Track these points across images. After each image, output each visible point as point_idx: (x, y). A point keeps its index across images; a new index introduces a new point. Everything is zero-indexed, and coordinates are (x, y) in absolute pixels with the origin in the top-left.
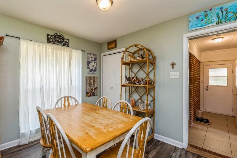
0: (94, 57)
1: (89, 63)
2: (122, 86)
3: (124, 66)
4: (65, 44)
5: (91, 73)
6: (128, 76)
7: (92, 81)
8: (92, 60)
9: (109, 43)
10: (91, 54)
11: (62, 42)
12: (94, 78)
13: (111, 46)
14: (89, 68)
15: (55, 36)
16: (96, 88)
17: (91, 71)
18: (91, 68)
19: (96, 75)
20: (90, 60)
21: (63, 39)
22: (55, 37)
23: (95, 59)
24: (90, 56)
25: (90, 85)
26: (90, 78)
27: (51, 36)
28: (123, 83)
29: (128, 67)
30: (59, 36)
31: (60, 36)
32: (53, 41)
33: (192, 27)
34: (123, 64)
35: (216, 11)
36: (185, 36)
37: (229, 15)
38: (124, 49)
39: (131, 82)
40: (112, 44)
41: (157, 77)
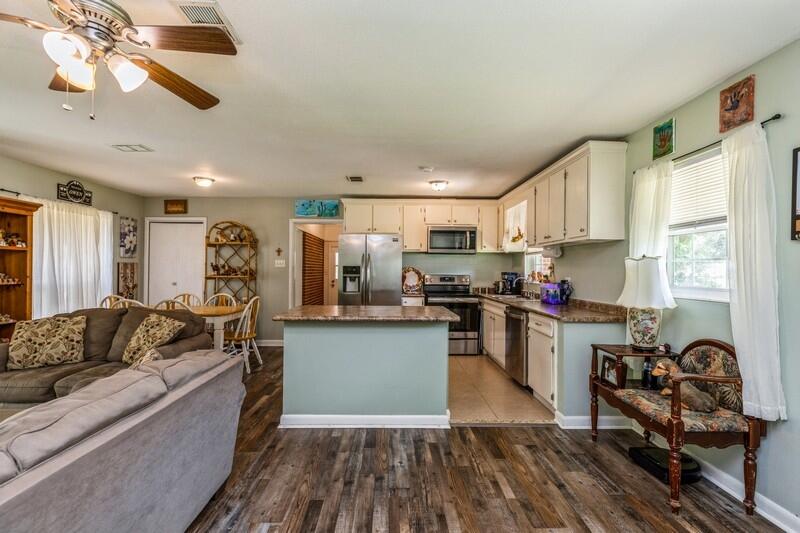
0: (132, 224)
1: (124, 235)
3: (208, 248)
4: (85, 201)
5: (127, 255)
6: (215, 264)
7: (128, 271)
8: (130, 232)
9: (170, 202)
10: (127, 219)
11: (81, 198)
12: (132, 265)
13: (173, 209)
14: (124, 246)
15: (71, 186)
16: (135, 286)
17: (127, 252)
18: (127, 248)
19: (135, 260)
20: (127, 229)
21: (82, 191)
22: (70, 189)
23: (135, 229)
24: (125, 222)
25: (125, 279)
26: (125, 265)
27: (64, 186)
28: (208, 274)
29: (215, 249)
30: (76, 186)
31: (78, 186)
32: (67, 197)
33: (298, 213)
34: (209, 245)
35: (316, 204)
36: (292, 221)
37: (327, 211)
38: (204, 219)
39: (220, 273)
40: (176, 205)
41: (259, 267)
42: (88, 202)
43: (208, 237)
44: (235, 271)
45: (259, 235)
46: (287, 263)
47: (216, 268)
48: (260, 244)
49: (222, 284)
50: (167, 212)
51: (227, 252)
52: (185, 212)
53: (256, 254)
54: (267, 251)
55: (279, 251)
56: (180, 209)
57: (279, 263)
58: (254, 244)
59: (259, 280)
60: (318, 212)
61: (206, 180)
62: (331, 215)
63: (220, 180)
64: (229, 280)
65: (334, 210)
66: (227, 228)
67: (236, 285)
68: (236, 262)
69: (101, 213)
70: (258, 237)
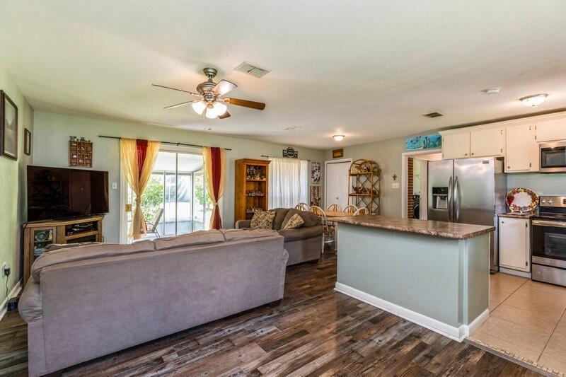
0: (318, 165)
1: (313, 172)
2: (350, 195)
3: (351, 177)
5: (315, 182)
6: (355, 186)
7: (316, 191)
8: (317, 170)
9: (335, 152)
10: (315, 163)
11: (293, 155)
12: (318, 187)
13: (336, 155)
14: (313, 178)
16: (319, 199)
17: (315, 180)
18: (315, 178)
19: (320, 185)
20: (315, 169)
21: (293, 152)
22: (288, 151)
23: (319, 168)
24: (315, 165)
25: (314, 195)
26: (314, 187)
27: (285, 151)
28: (351, 192)
29: (355, 177)
30: (291, 150)
32: (287, 156)
33: (408, 148)
34: (351, 175)
35: (423, 139)
36: (403, 154)
37: (431, 144)
38: (351, 159)
39: (358, 192)
40: (338, 152)
41: (382, 187)
42: (296, 156)
43: (350, 170)
44: (365, 191)
45: (382, 166)
46: (400, 185)
47: (356, 189)
48: (382, 173)
49: (361, 199)
50: (334, 157)
51: (363, 179)
52: (342, 156)
53: (379, 180)
54: (387, 178)
55: (395, 177)
56: (340, 154)
57: (395, 185)
58: (378, 172)
59: (381, 197)
60: (423, 146)
61: (339, 137)
62: (435, 146)
63: (347, 135)
64: (364, 197)
65: (437, 143)
66: (362, 164)
67: (368, 200)
68: (368, 185)
69: (302, 162)
70: (381, 168)
